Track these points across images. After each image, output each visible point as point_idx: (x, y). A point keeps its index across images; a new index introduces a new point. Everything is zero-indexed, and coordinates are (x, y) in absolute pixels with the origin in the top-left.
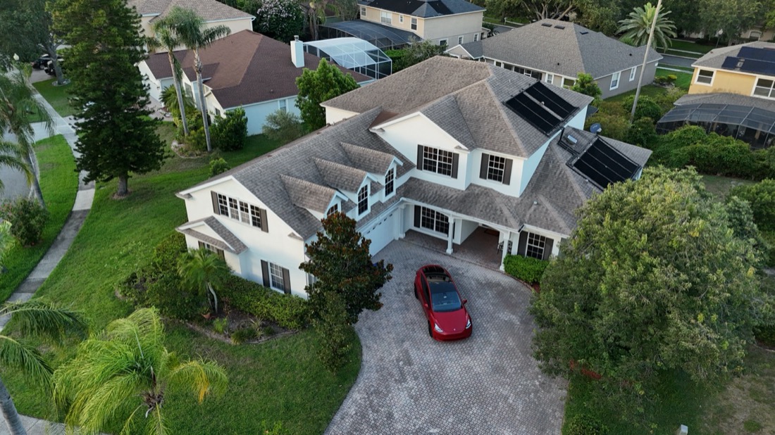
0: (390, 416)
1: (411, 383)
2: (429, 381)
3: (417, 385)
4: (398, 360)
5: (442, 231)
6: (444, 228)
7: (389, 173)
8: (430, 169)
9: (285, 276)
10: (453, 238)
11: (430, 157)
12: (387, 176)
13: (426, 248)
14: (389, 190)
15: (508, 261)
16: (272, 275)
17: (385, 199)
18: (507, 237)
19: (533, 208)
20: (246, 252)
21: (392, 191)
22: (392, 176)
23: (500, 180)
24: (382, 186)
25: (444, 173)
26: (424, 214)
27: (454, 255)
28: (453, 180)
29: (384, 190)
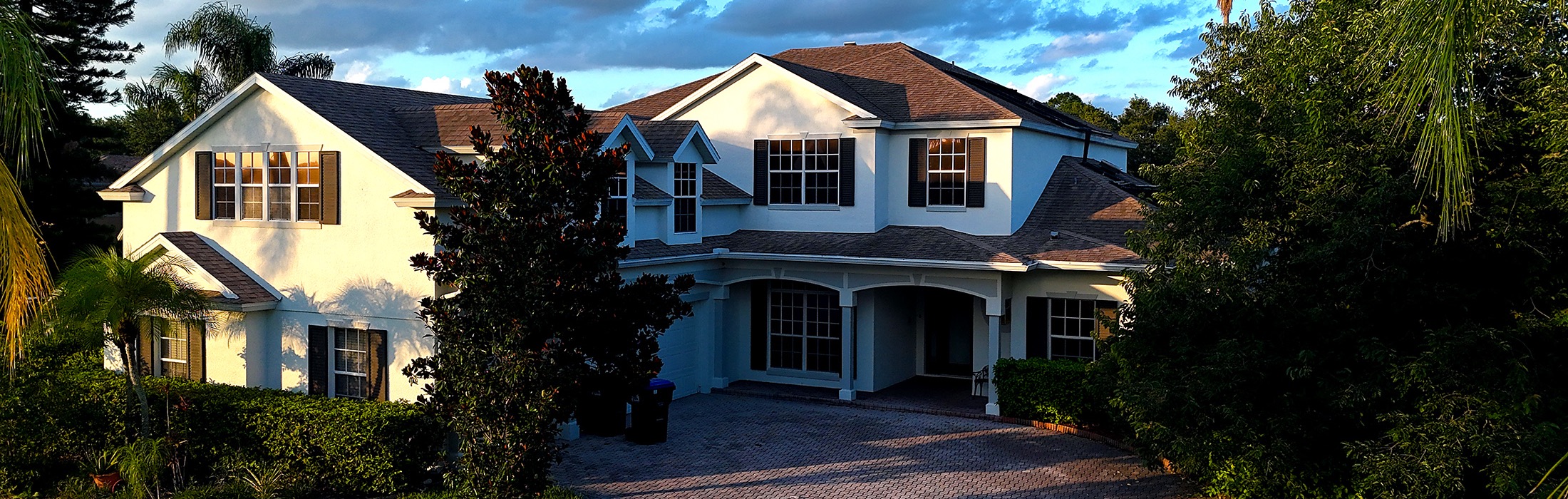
5: (823, 368)
6: (827, 358)
7: (685, 170)
8: (786, 200)
9: (375, 359)
10: (855, 376)
11: (786, 166)
12: (677, 175)
13: (784, 399)
14: (685, 222)
15: (1006, 369)
16: (337, 375)
17: (676, 239)
18: (994, 307)
19: (1050, 243)
20: (267, 312)
21: (693, 228)
22: (693, 184)
23: (959, 201)
24: (667, 196)
25: (822, 200)
26: (775, 327)
27: (859, 402)
28: (845, 210)
29: (671, 210)
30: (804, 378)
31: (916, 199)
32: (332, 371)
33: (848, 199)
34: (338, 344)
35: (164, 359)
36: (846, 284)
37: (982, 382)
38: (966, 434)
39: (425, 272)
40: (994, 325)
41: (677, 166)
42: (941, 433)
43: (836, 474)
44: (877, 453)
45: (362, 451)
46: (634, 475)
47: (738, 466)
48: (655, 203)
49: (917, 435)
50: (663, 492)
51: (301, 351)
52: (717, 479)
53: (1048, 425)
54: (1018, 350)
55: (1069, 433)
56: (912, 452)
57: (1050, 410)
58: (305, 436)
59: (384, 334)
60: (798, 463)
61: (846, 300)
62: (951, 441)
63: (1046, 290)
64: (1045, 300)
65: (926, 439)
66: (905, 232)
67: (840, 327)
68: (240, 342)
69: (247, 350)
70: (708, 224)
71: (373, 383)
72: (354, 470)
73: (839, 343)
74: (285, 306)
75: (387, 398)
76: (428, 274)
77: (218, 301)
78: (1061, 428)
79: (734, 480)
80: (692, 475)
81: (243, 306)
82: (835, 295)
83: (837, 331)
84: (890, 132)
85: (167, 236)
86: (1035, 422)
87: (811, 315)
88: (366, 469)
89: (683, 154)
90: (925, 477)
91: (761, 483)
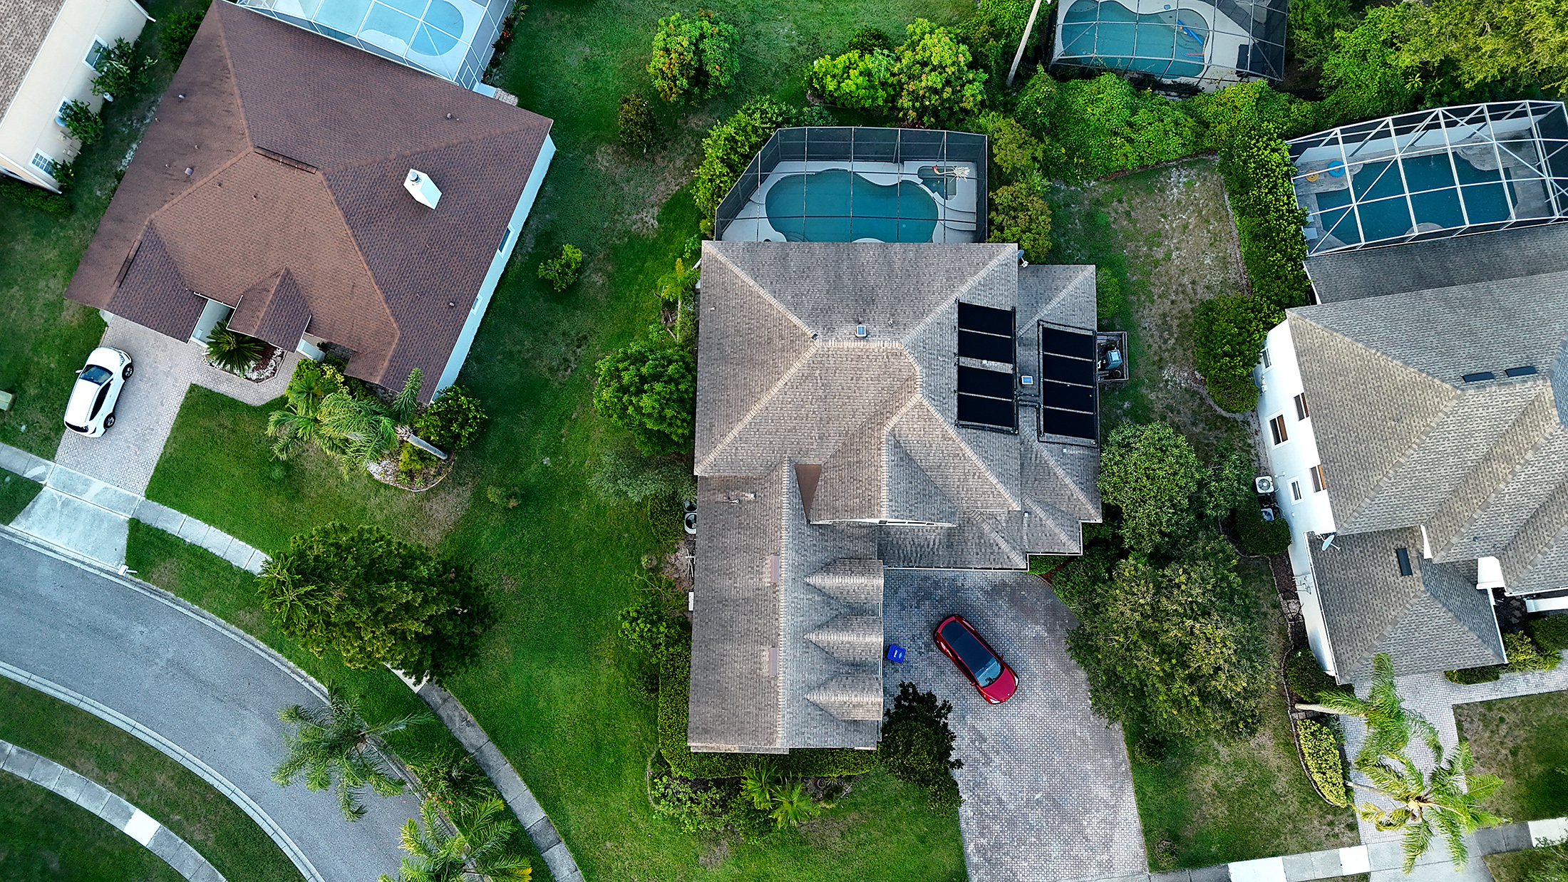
0: (1000, 801)
1: (997, 760)
2: (1009, 749)
3: (1002, 759)
4: (973, 742)
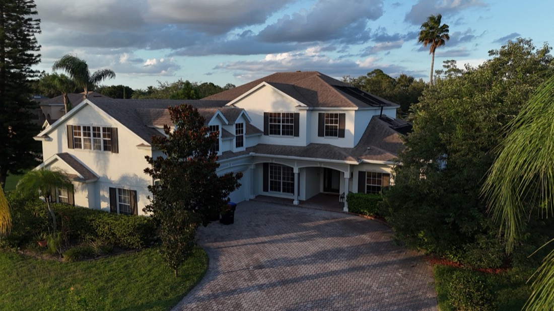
1: (262, 281)
4: (248, 266)
5: (288, 192)
6: (289, 188)
7: (239, 126)
8: (275, 134)
9: (132, 200)
10: (299, 195)
11: (275, 122)
12: (236, 128)
13: (275, 203)
14: (239, 144)
15: (351, 196)
16: (120, 204)
17: (236, 150)
18: (347, 175)
19: (367, 152)
20: (95, 183)
21: (242, 145)
22: (242, 130)
23: (336, 135)
24: (233, 136)
25: (288, 134)
26: (271, 177)
27: (300, 205)
28: (296, 138)
29: (234, 140)
30: (281, 195)
31: (320, 134)
32: (118, 203)
33: (297, 134)
34: (120, 193)
35: (60, 196)
36: (296, 166)
37: (343, 198)
38: (337, 220)
39: (149, 174)
40: (347, 181)
41: (237, 125)
42: (328, 219)
43: (291, 238)
44: (306, 229)
45: (129, 235)
46: (223, 239)
47: (258, 235)
48: (229, 139)
49: (319, 220)
50: (233, 246)
51: (107, 195)
52: (251, 240)
53: (365, 216)
54: (355, 190)
55: (371, 219)
56: (317, 228)
57: (365, 211)
58: (110, 229)
59: (135, 192)
60: (279, 233)
61: (296, 171)
62: (332, 223)
63: (365, 169)
64: (365, 172)
65: (323, 222)
66: (317, 146)
67: (294, 178)
68: (86, 193)
69: (88, 195)
70: (248, 143)
71: (132, 208)
72: (127, 241)
73: (294, 184)
74: (100, 180)
75: (137, 214)
76: (150, 175)
77: (77, 179)
78: (369, 217)
79: (257, 241)
80: (242, 239)
81: (86, 181)
82: (292, 169)
83: (293, 179)
84: (312, 110)
85: (59, 155)
86: (360, 215)
87: (284, 174)
88: (131, 241)
89: (239, 120)
90: (322, 240)
91: (266, 242)
